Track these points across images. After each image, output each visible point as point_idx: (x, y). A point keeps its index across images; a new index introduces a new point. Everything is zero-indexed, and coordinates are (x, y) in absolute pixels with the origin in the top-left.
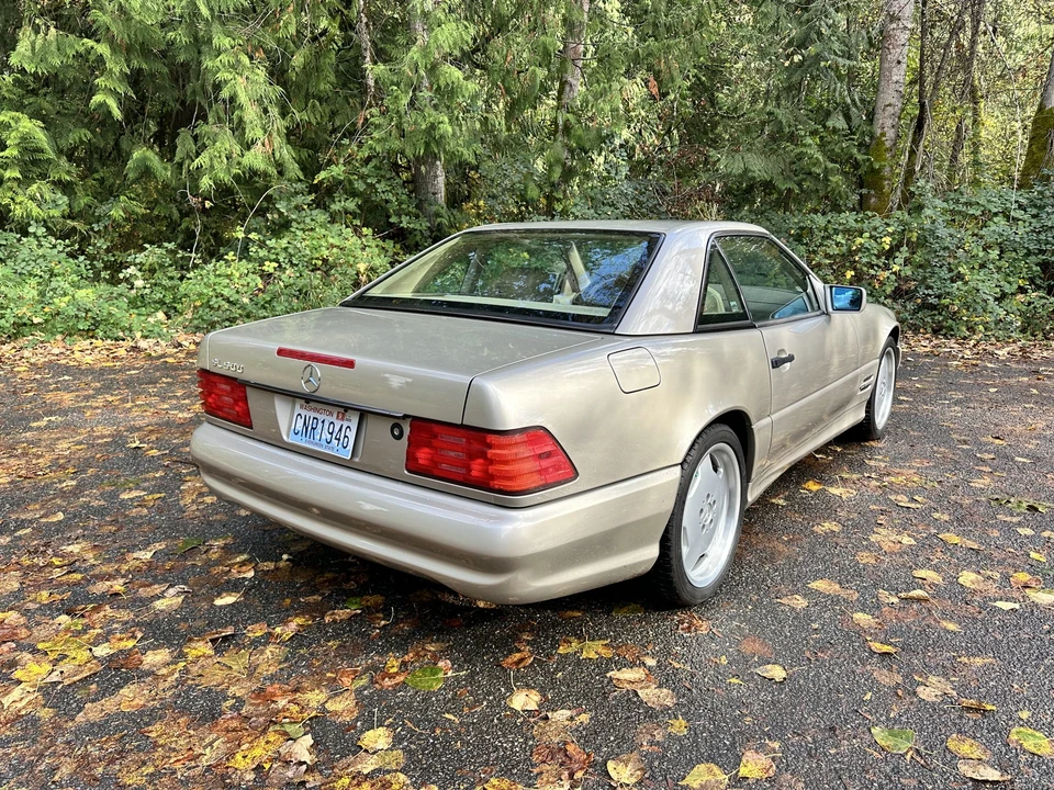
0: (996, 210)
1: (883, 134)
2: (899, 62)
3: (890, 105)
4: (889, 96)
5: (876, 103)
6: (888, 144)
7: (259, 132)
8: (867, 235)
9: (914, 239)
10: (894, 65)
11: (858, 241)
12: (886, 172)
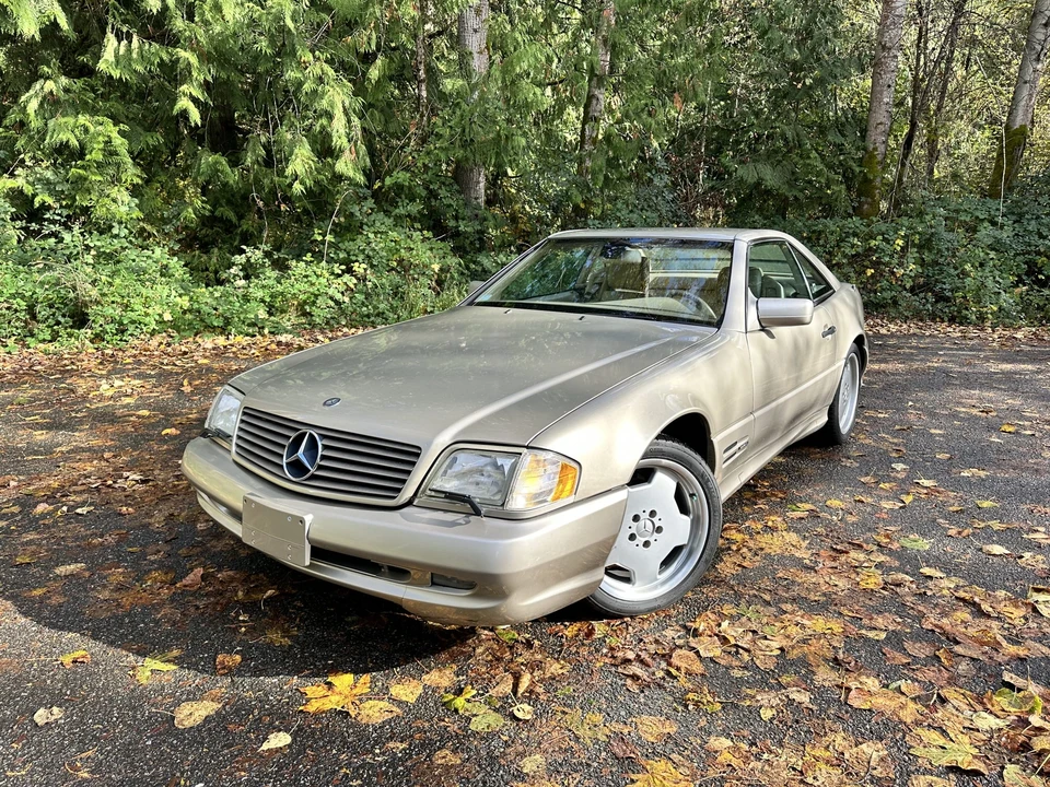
0: (982, 217)
1: (875, 149)
2: (889, 86)
3: (881, 123)
4: (881, 116)
5: (867, 121)
6: (879, 158)
7: (345, 140)
8: (881, 237)
9: (917, 242)
10: (885, 88)
11: (873, 243)
12: (877, 183)
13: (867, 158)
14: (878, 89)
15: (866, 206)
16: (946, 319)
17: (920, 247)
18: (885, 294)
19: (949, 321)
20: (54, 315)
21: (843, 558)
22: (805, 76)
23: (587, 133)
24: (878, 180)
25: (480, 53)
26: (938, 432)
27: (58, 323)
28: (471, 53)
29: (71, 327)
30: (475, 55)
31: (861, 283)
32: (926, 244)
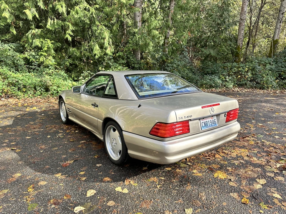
0: (267, 62)
1: (239, 45)
3: (241, 39)
4: (241, 37)
5: (238, 38)
6: (241, 47)
7: (108, 45)
8: (242, 68)
9: (251, 69)
10: (242, 30)
11: (240, 69)
12: (240, 54)
13: (238, 48)
14: (240, 30)
15: (237, 60)
16: (259, 88)
17: (252, 70)
18: (243, 82)
19: (260, 89)
20: (41, 89)
21: (245, 139)
22: (222, 27)
23: (166, 41)
24: (240, 53)
25: (140, 22)
26: (261, 114)
27: (42, 91)
28: (137, 22)
29: (45, 92)
30: (138, 22)
31: (237, 79)
32: (253, 69)
